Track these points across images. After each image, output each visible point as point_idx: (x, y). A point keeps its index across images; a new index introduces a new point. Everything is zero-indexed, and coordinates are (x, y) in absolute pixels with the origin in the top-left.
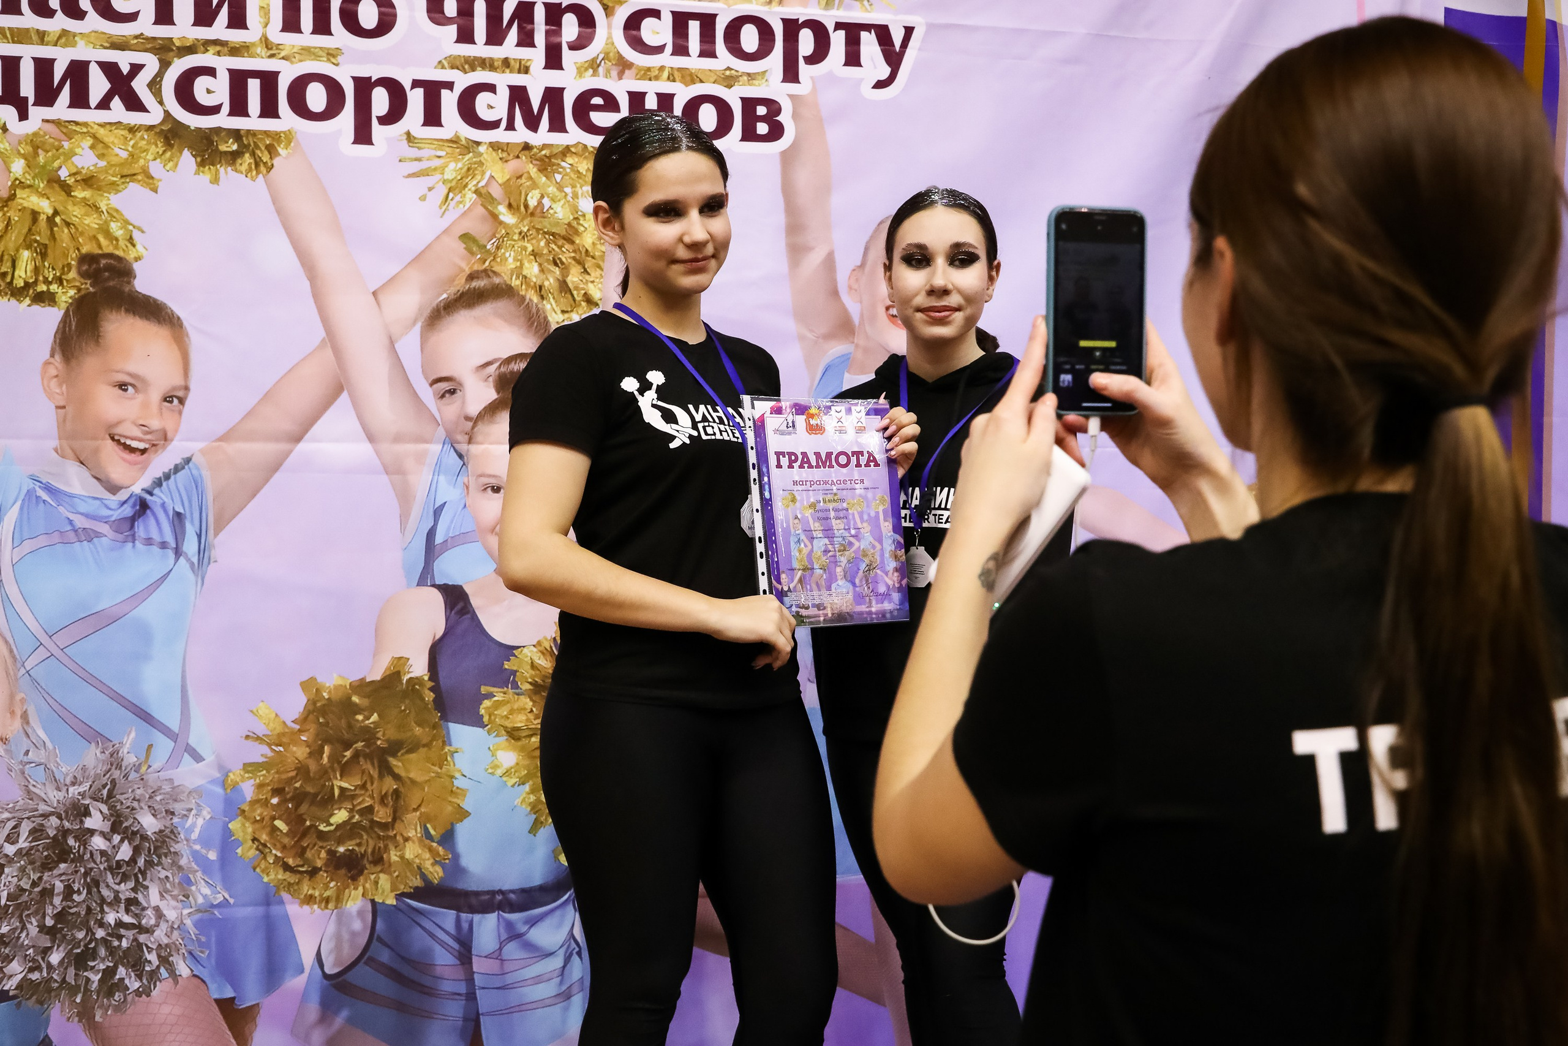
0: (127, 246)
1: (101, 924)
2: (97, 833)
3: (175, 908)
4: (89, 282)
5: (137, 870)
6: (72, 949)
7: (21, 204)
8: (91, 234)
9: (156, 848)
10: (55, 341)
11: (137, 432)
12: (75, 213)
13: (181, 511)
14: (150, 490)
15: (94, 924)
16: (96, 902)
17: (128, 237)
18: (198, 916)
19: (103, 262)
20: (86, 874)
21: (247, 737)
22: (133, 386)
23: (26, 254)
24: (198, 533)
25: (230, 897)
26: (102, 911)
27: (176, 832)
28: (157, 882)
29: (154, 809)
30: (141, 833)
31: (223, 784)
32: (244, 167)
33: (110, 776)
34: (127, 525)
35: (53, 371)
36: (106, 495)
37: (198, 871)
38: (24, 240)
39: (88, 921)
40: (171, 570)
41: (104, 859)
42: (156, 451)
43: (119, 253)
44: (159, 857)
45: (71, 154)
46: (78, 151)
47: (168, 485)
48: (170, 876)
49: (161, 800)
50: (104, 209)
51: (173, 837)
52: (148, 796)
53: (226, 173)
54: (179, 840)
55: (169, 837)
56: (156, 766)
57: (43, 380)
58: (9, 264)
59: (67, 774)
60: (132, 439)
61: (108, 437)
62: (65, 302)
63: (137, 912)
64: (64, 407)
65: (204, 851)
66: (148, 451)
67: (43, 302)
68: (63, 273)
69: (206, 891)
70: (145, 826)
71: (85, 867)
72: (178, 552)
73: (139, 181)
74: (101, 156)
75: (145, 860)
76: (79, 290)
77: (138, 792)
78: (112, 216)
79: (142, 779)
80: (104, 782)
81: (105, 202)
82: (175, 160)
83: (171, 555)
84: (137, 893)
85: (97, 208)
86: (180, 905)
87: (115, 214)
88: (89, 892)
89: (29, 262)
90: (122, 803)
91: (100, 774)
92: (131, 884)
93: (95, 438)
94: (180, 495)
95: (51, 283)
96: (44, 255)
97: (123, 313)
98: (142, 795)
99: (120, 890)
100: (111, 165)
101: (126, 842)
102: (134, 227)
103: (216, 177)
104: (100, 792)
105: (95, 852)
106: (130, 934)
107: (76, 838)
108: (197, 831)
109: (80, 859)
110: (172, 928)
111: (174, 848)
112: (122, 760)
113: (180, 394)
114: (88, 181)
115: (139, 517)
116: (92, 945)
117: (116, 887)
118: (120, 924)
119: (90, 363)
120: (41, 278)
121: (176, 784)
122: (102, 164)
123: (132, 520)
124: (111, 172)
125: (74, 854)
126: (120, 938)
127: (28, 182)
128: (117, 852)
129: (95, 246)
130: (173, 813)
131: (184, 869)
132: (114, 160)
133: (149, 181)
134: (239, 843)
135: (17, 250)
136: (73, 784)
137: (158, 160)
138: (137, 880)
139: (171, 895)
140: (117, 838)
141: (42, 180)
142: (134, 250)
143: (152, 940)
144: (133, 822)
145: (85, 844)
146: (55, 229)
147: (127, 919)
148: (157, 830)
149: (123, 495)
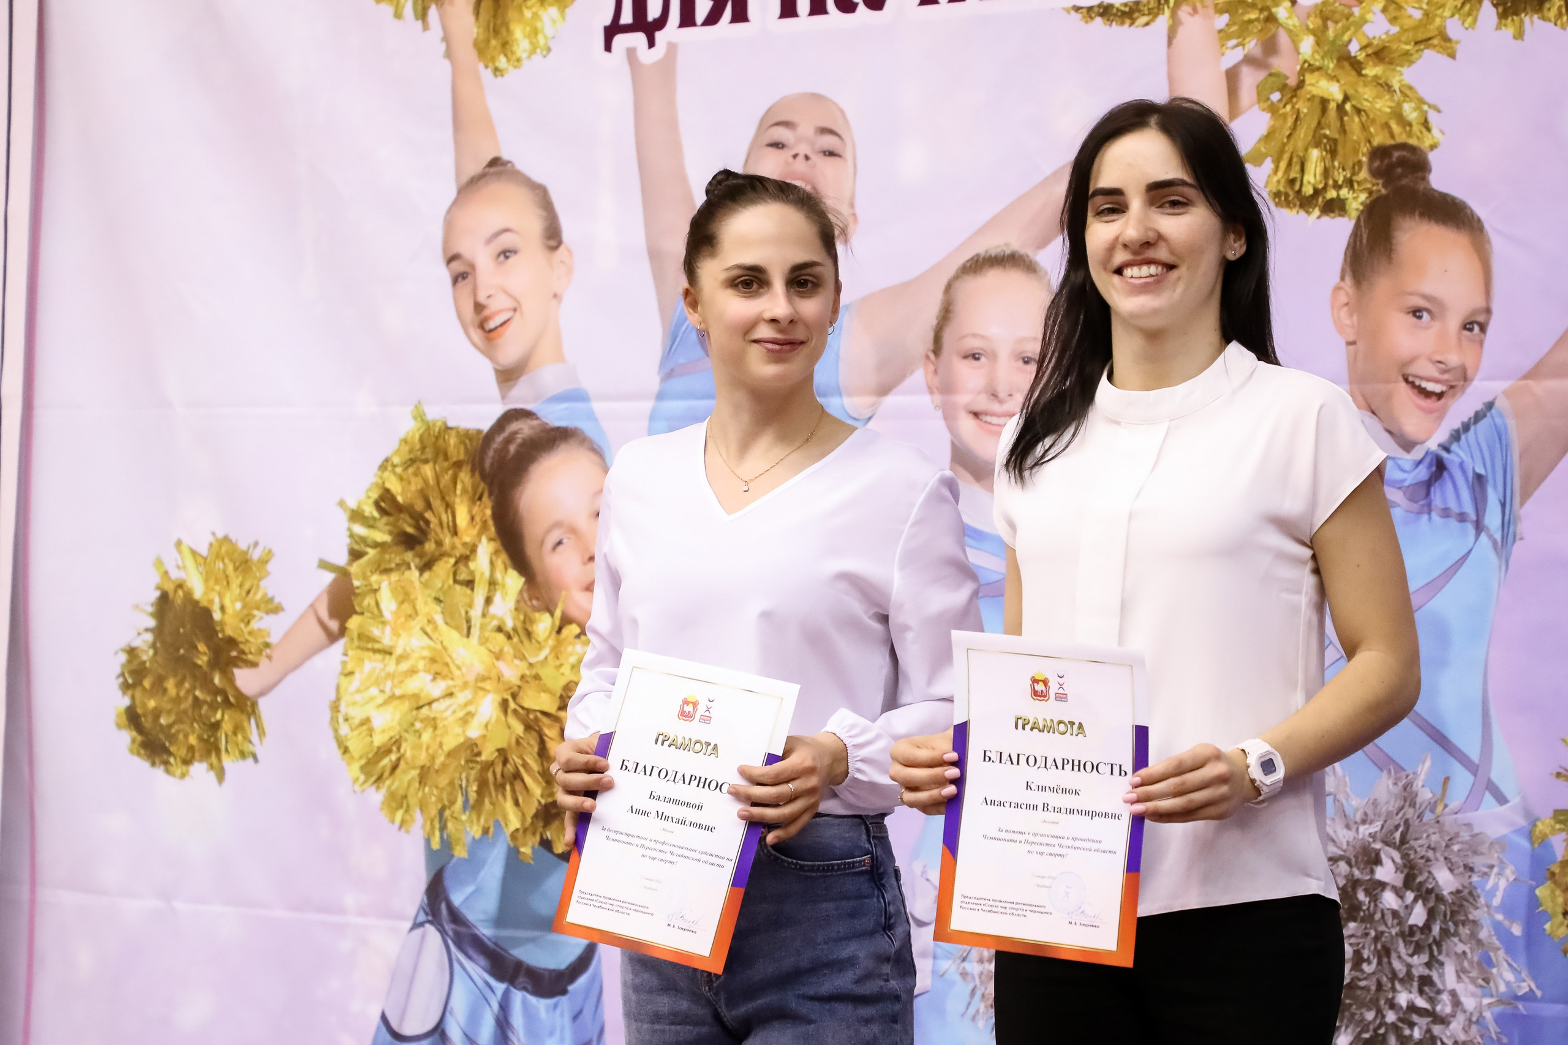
0: (1421, 132)
1: (1392, 1005)
2: (1389, 888)
3: (1473, 995)
4: (1380, 182)
5: (1431, 940)
6: (1360, 1033)
7: (1310, 92)
8: (1383, 121)
9: (1453, 913)
10: (1345, 260)
11: (1432, 371)
12: (1366, 96)
13: (1480, 470)
14: (1447, 445)
15: (1385, 1003)
16: (1387, 976)
17: (1423, 121)
18: (1499, 1009)
19: (1396, 154)
20: (1376, 939)
21: (1558, 775)
22: (1429, 311)
23: (1315, 154)
24: (1502, 500)
25: (1538, 987)
26: (1394, 989)
27: (1475, 894)
28: (1454, 958)
29: (1451, 862)
30: (1437, 892)
31: (1530, 835)
32: (1552, 14)
33: (1404, 814)
34: (1422, 492)
35: (1343, 298)
36: (1400, 453)
37: (1499, 949)
38: (1314, 137)
39: (1378, 1000)
40: (1470, 551)
41: (1396, 921)
42: (1454, 395)
43: (1413, 141)
44: (1456, 924)
45: (1364, 21)
46: (1370, 17)
47: (1467, 440)
48: (1468, 951)
49: (1459, 850)
50: (1396, 86)
51: (1471, 900)
52: (1444, 844)
53: (1532, 22)
54: (1479, 905)
55: (1467, 901)
56: (1454, 805)
57: (1332, 308)
58: (1298, 168)
59: (1357, 810)
60: (1429, 380)
61: (1401, 379)
62: (1357, 210)
63: (1432, 995)
64: (1353, 343)
65: (1507, 923)
66: (1445, 396)
67: (1333, 211)
68: (1353, 174)
69: (1509, 976)
70: (1441, 882)
71: (1376, 931)
72: (1479, 527)
73: (1435, 46)
74: (1393, 20)
75: (1441, 928)
76: (1371, 193)
77: (1434, 838)
78: (1405, 95)
79: (1438, 822)
80: (1397, 823)
81: (1397, 78)
82: (1474, 13)
83: (1470, 529)
84: (1430, 969)
85: (1388, 87)
86: (1478, 991)
87: (1408, 92)
88: (1380, 963)
89: (1318, 164)
90: (1416, 852)
91: (1393, 811)
92: (1425, 958)
93: (1387, 381)
94: (1481, 451)
95: (1337, 187)
96: (1333, 153)
97: (1417, 217)
98: (1437, 842)
99: (1412, 963)
100: (1404, 30)
101: (1420, 902)
102: (1430, 106)
103: (1520, 31)
104: (1391, 835)
105: (1386, 912)
106: (1422, 1022)
107: (1367, 892)
108: (1500, 894)
109: (1369, 919)
110: (1470, 1020)
111: (1474, 914)
112: (1416, 795)
113: (1481, 318)
114: (1380, 54)
115: (1436, 480)
116: (1382, 1031)
117: (1409, 960)
118: (1412, 1008)
119: (1382, 285)
120: (1331, 182)
121: (1476, 831)
122: (1395, 29)
123: (1428, 485)
124: (1404, 39)
125: (1364, 911)
126: (1412, 1025)
127: (1317, 64)
128: (1410, 914)
129: (1387, 135)
130: (1471, 869)
131: (1483, 944)
132: (1408, 23)
133: (1445, 44)
134: (1547, 917)
135: (1306, 150)
136: (1364, 822)
137: (1457, 16)
138: (1432, 956)
139: (1469, 977)
140: (1410, 896)
141: (1331, 58)
142: (1429, 136)
143: (1448, 1034)
144: (1428, 878)
145: (1375, 898)
146: (1346, 118)
147: (1421, 1003)
148: (1454, 890)
149: (1418, 453)
